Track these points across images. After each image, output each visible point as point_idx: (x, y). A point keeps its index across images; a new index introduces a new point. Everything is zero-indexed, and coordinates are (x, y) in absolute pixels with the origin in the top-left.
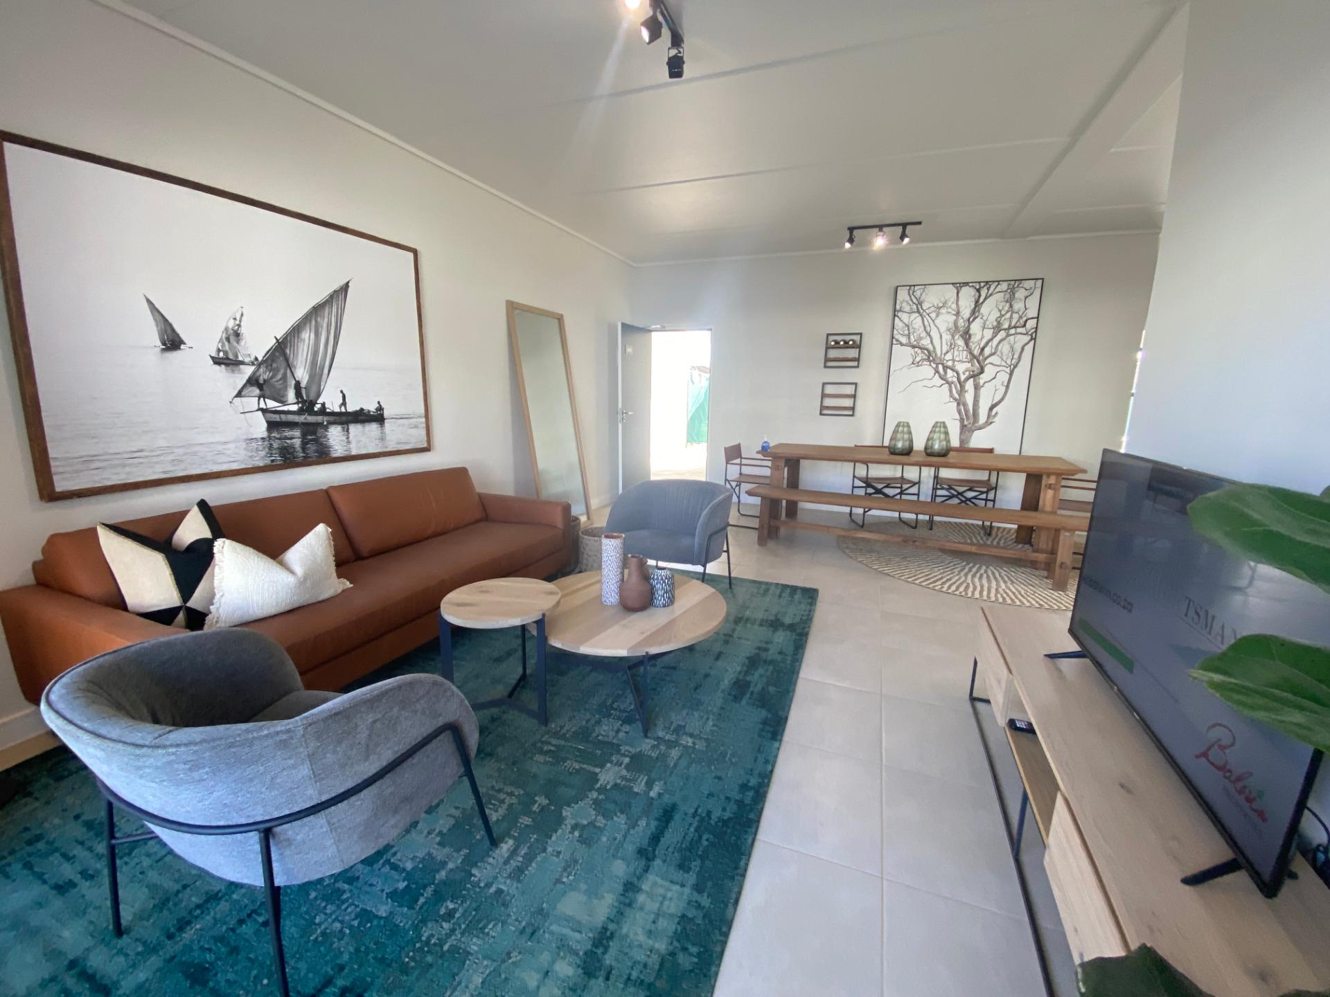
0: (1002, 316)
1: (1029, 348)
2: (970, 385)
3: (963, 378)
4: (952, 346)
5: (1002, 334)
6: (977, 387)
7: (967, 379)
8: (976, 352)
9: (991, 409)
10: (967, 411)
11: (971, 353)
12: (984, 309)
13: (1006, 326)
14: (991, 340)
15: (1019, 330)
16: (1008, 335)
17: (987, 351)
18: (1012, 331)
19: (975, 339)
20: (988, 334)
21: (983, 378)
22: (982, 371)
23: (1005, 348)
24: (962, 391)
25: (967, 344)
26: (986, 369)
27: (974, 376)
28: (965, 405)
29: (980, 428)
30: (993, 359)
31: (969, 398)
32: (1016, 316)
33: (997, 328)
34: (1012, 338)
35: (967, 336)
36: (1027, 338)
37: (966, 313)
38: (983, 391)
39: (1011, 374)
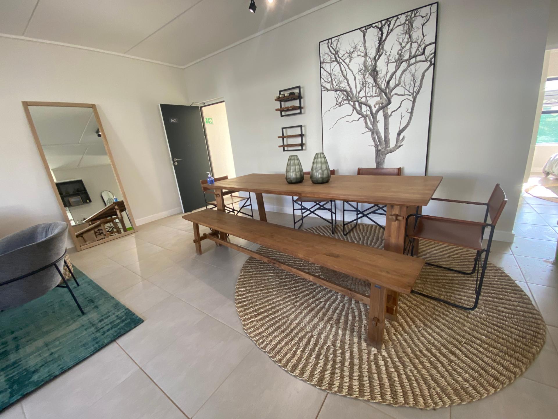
0: (403, 48)
1: (429, 75)
2: (380, 116)
3: (374, 110)
4: (364, 84)
5: (404, 65)
6: (386, 117)
7: (378, 111)
8: (383, 86)
9: (399, 134)
10: (379, 138)
11: (379, 88)
12: (387, 46)
13: (406, 57)
14: (395, 73)
15: (419, 58)
16: (409, 65)
17: (392, 84)
18: (413, 61)
19: (381, 75)
20: (392, 67)
21: (391, 108)
22: (389, 102)
23: (407, 78)
24: (375, 122)
25: (375, 81)
26: (393, 100)
27: (383, 107)
28: (378, 133)
29: (391, 151)
30: (397, 90)
31: (381, 127)
32: (415, 45)
33: (400, 61)
34: (412, 67)
35: (374, 73)
36: (428, 64)
37: (372, 53)
38: (391, 119)
39: (414, 101)
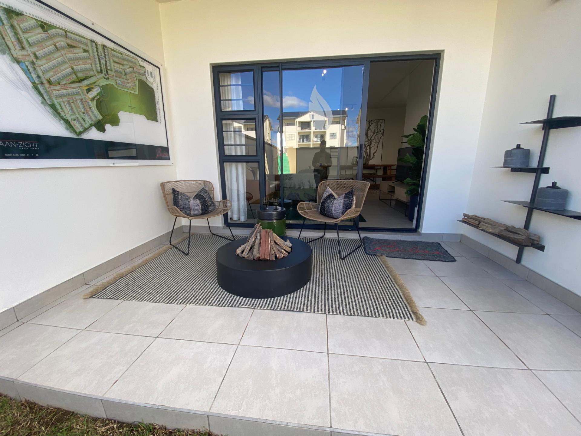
0: (375, 129)
1: (382, 137)
2: (368, 148)
3: (366, 146)
5: (375, 134)
6: (370, 148)
7: (368, 146)
8: (369, 139)
9: (374, 154)
10: (368, 155)
11: (368, 139)
12: (371, 127)
13: (376, 132)
14: (373, 135)
15: (379, 133)
16: (377, 134)
17: (372, 139)
18: (378, 133)
19: (369, 135)
20: (372, 134)
21: (372, 146)
22: (371, 144)
23: (376, 138)
24: (366, 149)
25: (367, 137)
26: (372, 143)
27: (369, 145)
28: (367, 153)
29: (371, 159)
30: (374, 141)
31: (368, 151)
32: (379, 129)
33: (374, 133)
34: (378, 135)
36: (381, 135)
38: (371, 149)
39: (378, 144)
